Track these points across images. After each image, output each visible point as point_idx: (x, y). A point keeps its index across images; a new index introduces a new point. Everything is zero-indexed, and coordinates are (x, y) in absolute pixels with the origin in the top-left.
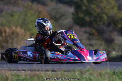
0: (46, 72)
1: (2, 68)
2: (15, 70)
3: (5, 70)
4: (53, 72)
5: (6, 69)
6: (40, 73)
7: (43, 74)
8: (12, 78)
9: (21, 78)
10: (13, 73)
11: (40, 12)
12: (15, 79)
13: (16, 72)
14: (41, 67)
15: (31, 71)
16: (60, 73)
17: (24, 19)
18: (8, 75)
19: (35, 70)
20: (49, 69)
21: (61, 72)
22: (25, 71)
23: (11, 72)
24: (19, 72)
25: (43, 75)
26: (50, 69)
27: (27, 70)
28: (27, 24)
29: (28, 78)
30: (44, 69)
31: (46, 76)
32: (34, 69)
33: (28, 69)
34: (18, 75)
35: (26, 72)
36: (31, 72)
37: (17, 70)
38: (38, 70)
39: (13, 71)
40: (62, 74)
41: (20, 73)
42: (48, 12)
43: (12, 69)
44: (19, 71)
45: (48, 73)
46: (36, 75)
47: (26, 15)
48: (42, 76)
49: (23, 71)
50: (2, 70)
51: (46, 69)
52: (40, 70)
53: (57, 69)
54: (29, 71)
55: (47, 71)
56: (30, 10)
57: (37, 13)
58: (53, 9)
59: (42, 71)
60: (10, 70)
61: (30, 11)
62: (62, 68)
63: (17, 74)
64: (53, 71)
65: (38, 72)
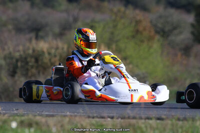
0: (147, 120)
1: (76, 114)
2: (97, 117)
3: (80, 116)
4: (158, 121)
5: (82, 114)
6: (138, 123)
7: (141, 123)
10: (94, 121)
11: (138, 22)
13: (98, 120)
14: (138, 112)
15: (122, 118)
16: (169, 122)
17: (112, 33)
18: (84, 124)
19: (129, 118)
20: (151, 116)
21: (172, 120)
22: (112, 118)
23: (91, 119)
24: (103, 120)
25: (143, 126)
26: (154, 116)
27: (115, 117)
28: (117, 41)
30: (143, 116)
31: (146, 127)
32: (127, 116)
33: (118, 115)
34: (102, 125)
35: (114, 120)
36: (122, 120)
37: (99, 116)
38: (134, 118)
39: (93, 118)
40: (173, 125)
41: (105, 121)
42: (151, 22)
43: (91, 115)
44: (103, 118)
45: (150, 122)
46: (130, 125)
47: (115, 27)
48: (140, 128)
49: (109, 119)
50: (76, 116)
51: (146, 116)
52: (138, 116)
53: (165, 115)
54: (120, 119)
55: (148, 118)
56: (122, 18)
57: (134, 24)
58: (160, 17)
59: (141, 118)
60: (89, 117)
61: (123, 21)
62: (173, 114)
63: (99, 124)
64: (159, 119)
65: (134, 121)
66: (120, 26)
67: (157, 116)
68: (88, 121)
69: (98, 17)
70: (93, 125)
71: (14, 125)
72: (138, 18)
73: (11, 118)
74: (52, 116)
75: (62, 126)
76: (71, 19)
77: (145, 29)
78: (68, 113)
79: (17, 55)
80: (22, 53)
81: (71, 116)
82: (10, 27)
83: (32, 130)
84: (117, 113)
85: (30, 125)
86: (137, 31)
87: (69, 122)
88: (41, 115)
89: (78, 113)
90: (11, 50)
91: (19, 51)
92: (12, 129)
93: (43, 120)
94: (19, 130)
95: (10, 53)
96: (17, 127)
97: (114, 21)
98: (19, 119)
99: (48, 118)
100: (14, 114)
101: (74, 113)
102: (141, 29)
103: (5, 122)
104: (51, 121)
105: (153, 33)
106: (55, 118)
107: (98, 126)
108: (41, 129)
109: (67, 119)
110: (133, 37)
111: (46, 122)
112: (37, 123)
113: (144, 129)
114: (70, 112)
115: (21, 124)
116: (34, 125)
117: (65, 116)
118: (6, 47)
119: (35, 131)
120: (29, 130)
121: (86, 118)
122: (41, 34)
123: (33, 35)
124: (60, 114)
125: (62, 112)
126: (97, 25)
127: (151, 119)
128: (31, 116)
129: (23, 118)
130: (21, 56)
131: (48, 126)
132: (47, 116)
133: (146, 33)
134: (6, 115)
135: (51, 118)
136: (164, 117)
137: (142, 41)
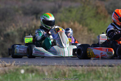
67: (109, 64)
68: (67, 68)
69: (73, 4)
70: (71, 70)
71: (22, 71)
73: (21, 67)
74: (46, 66)
75: (52, 72)
76: (57, 6)
77: (102, 12)
78: (55, 64)
79: (25, 29)
80: (28, 27)
81: (57, 65)
82: (20, 12)
83: (34, 74)
84: (85, 63)
85: (32, 72)
86: (97, 13)
88: (39, 65)
89: (61, 63)
90: (21, 26)
91: (26, 26)
92: (22, 74)
93: (40, 68)
94: (26, 75)
95: (21, 28)
96: (25, 73)
98: (25, 68)
99: (43, 67)
100: (23, 65)
101: (59, 63)
102: (99, 11)
103: (17, 70)
104: (45, 69)
105: (107, 14)
106: (47, 67)
107: (74, 71)
108: (39, 74)
109: (55, 67)
110: (95, 16)
111: (42, 69)
112: (37, 70)
113: (101, 73)
114: (56, 63)
115: (27, 71)
116: (35, 72)
117: (53, 65)
118: (18, 24)
119: (35, 75)
120: (32, 74)
121: (66, 66)
122: (39, 16)
123: (34, 16)
124: (51, 64)
125: (52, 63)
126: (73, 10)
127: (105, 66)
128: (33, 66)
129: (28, 67)
130: (27, 29)
131: (43, 72)
132: (43, 66)
133: (102, 14)
134: (18, 66)
135: (45, 67)
136: (113, 65)
137: (100, 19)
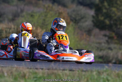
0: (64, 71)
4: (70, 72)
6: (58, 72)
8: (29, 75)
9: (39, 76)
10: (31, 71)
12: (32, 76)
17: (44, 20)
19: (53, 69)
20: (66, 69)
21: (78, 71)
22: (42, 69)
25: (61, 74)
27: (44, 69)
29: (45, 76)
31: (63, 75)
32: (51, 68)
34: (36, 73)
36: (48, 71)
38: (56, 69)
39: (31, 69)
40: (79, 74)
42: (68, 14)
44: (37, 69)
45: (66, 72)
46: (53, 73)
47: (46, 16)
48: (59, 75)
49: (40, 70)
53: (75, 68)
57: (57, 14)
58: (74, 11)
59: (60, 70)
60: (28, 68)
61: (51, 12)
64: (71, 70)
65: (56, 71)
66: (49, 16)
72: (60, 11)
87: (16, 70)
97: (46, 12)
